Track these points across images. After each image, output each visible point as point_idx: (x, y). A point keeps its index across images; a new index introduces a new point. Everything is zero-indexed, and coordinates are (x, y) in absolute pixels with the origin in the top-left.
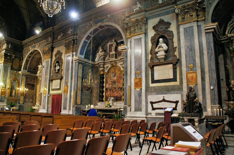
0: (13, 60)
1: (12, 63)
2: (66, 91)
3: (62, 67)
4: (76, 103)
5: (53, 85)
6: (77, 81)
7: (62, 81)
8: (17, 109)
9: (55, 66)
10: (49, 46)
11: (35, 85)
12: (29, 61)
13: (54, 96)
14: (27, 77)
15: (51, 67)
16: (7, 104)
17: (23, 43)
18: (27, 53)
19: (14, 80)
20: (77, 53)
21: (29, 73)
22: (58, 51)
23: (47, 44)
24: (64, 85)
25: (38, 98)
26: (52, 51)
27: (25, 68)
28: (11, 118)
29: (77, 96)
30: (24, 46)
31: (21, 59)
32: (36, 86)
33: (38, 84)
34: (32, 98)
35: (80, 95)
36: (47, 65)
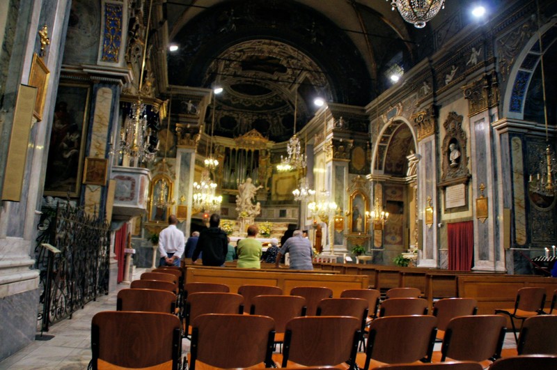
0: (351, 150)
1: (350, 158)
2: (482, 212)
3: (466, 151)
4: (515, 242)
5: (447, 199)
6: (512, 182)
7: (470, 187)
8: (369, 259)
9: (449, 152)
10: (428, 104)
11: (405, 203)
12: (384, 149)
13: (452, 225)
14: (385, 186)
15: (437, 155)
16: (348, 248)
17: (367, 111)
18: (379, 131)
19: (358, 196)
20: (502, 110)
21: (388, 177)
22: (450, 113)
23: (420, 103)
24: (475, 197)
25: (413, 233)
26: (436, 115)
27: (378, 167)
28: (358, 280)
29: (516, 222)
30: (370, 117)
31: (368, 148)
32: (408, 205)
33: (411, 200)
34: (401, 234)
35: (523, 220)
36: (428, 152)
